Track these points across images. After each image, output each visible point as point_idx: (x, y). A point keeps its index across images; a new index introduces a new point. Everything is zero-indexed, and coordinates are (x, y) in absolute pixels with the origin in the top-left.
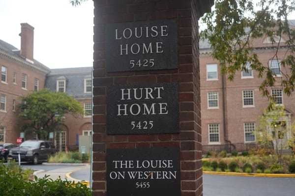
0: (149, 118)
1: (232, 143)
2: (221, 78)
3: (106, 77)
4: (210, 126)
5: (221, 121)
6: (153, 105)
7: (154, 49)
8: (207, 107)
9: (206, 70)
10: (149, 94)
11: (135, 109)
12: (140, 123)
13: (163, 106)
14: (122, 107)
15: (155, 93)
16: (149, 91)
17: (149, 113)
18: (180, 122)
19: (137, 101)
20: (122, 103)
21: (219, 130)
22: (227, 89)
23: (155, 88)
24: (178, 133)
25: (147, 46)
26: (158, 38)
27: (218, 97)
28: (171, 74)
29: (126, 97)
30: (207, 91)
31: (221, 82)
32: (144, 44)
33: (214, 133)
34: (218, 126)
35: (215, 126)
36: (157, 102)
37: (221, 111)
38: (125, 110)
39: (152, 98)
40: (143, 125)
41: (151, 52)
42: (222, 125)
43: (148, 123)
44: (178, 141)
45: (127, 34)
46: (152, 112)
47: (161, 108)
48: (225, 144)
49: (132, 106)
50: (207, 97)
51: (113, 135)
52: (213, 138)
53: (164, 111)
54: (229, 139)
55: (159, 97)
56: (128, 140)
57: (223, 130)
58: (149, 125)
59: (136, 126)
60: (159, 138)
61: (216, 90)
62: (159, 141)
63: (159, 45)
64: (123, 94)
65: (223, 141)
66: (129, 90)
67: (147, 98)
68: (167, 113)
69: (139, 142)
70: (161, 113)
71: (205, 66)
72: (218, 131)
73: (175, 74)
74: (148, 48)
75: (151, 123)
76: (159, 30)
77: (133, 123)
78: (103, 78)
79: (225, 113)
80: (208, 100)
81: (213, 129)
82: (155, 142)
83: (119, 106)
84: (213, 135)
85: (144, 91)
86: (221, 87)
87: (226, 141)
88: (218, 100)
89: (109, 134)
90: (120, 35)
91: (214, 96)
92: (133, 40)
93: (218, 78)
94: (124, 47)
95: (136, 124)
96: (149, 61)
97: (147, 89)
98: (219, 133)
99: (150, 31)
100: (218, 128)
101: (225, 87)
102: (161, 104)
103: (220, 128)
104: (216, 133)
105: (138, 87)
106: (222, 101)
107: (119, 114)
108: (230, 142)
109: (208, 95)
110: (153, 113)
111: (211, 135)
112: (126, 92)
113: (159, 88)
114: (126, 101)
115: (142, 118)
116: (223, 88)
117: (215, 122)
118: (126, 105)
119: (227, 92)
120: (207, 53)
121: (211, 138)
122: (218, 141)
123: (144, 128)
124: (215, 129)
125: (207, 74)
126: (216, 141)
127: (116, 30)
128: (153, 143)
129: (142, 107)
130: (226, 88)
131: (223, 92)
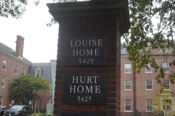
0: (88, 94)
1: (139, 111)
2: (133, 72)
3: (64, 69)
4: (126, 101)
5: (132, 98)
6: (91, 87)
7: (94, 53)
8: (124, 89)
9: (124, 67)
10: (89, 80)
11: (81, 89)
12: (83, 98)
13: (98, 88)
14: (73, 87)
15: (93, 80)
16: (90, 78)
17: (89, 92)
18: (108, 98)
19: (82, 84)
20: (73, 85)
21: (131, 103)
22: (137, 79)
23: (93, 77)
24: (106, 105)
25: (90, 51)
26: (96, 47)
27: (131, 83)
28: (103, 69)
29: (75, 81)
30: (125, 79)
31: (133, 75)
32: (88, 50)
33: (128, 105)
34: (130, 101)
35: (129, 101)
36: (94, 85)
37: (133, 92)
38: (75, 89)
39: (91, 82)
40: (85, 99)
41: (92, 55)
42: (133, 101)
43: (88, 98)
44: (106, 110)
45: (78, 43)
46: (90, 91)
47: (96, 89)
48: (134, 112)
49: (79, 87)
50: (124, 83)
51: (66, 104)
52: (127, 108)
53: (98, 91)
54: (137, 109)
55: (95, 82)
56: (75, 108)
57: (133, 103)
58: (88, 99)
59: (80, 99)
60: (94, 108)
61: (130, 79)
62: (94, 109)
63: (97, 51)
64: (74, 80)
65: (133, 110)
66: (77, 77)
67: (88, 82)
68: (100, 92)
69: (82, 109)
70: (96, 92)
71: (124, 65)
72: (130, 104)
73: (105, 69)
74: (90, 53)
75: (90, 98)
76: (97, 42)
77: (79, 98)
79: (135, 93)
80: (125, 85)
81: (127, 102)
82: (91, 110)
83: (71, 86)
84: (127, 106)
85: (87, 78)
86: (133, 78)
87: (135, 110)
88: (131, 85)
89: (63, 104)
90: (74, 44)
91: (129, 83)
92: (81, 47)
93: (132, 72)
94: (76, 51)
95: (81, 98)
96: (90, 60)
97: (88, 77)
98: (131, 105)
99: (92, 42)
100: (130, 102)
102: (96, 87)
103: (132, 102)
104: (130, 105)
105: (83, 76)
106: (133, 86)
107: (71, 92)
108: (137, 111)
109: (125, 82)
110: (92, 92)
111: (126, 106)
112: (75, 78)
113: (95, 77)
115: (84, 94)
116: (134, 78)
117: (129, 98)
118: (75, 86)
119: (137, 81)
120: (125, 57)
121: (126, 108)
122: (130, 110)
123: (85, 101)
124: (129, 102)
125: (125, 69)
126: (129, 110)
127: (72, 41)
129: (85, 88)
130: (136, 78)
131: (134, 80)
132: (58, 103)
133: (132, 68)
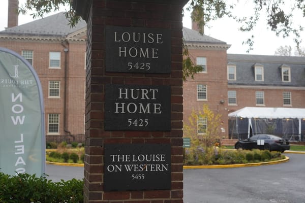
0: (144, 116)
1: (72, 133)
2: (64, 66)
3: (104, 76)
4: (50, 116)
5: (61, 111)
6: (148, 105)
7: (150, 54)
8: (47, 96)
9: (48, 57)
10: (144, 95)
11: (132, 108)
12: (136, 121)
13: (157, 106)
14: (120, 105)
15: (150, 95)
16: (145, 92)
17: (145, 112)
18: (172, 121)
19: (133, 101)
20: (120, 101)
21: (59, 120)
22: (70, 78)
23: (151, 90)
24: (170, 131)
25: (144, 51)
26: (154, 45)
27: (60, 86)
28: (164, 78)
29: (123, 96)
30: (49, 79)
31: (63, 71)
32: (141, 49)
33: (54, 123)
34: (58, 116)
35: (55, 116)
36: (152, 102)
37: (63, 101)
38: (123, 108)
39: (148, 98)
40: (139, 122)
41: (148, 57)
42: (63, 115)
43: (144, 121)
44: (169, 138)
45: (126, 37)
46: (147, 111)
47: (155, 108)
48: (64, 134)
49: (129, 105)
50: (48, 86)
51: (109, 130)
52: (52, 128)
53: (158, 111)
54: (69, 130)
55: (154, 98)
56: (124, 136)
57: (62, 119)
58: (144, 123)
59: (132, 123)
60: (153, 135)
61: (58, 79)
62: (152, 137)
63: (155, 51)
64: (121, 93)
65: (63, 132)
66: (127, 90)
67: (143, 98)
68: (160, 113)
69: (135, 138)
70: (155, 112)
71: (48, 53)
72: (57, 122)
73: (168, 78)
74: (145, 53)
75: (146, 121)
76: (155, 37)
77: (130, 120)
78: (101, 76)
79: (67, 103)
80: (49, 89)
81: (52, 119)
82: (148, 138)
83: (117, 104)
84: (52, 125)
85: (141, 92)
86: (64, 77)
87: (66, 132)
88: (59, 89)
89: (106, 130)
90: (119, 37)
91: (56, 85)
92: (131, 44)
93: (61, 67)
94: (122, 49)
95: (133, 121)
96: (145, 65)
97: (143, 90)
98: (59, 123)
99: (147, 38)
100: (58, 119)
101: (67, 76)
102: (155, 104)
103: (60, 118)
104: (56, 123)
106: (63, 91)
107: (117, 112)
108: (69, 133)
109: (49, 84)
110: (149, 112)
111: (50, 125)
112: (123, 91)
113: (154, 90)
114: (123, 100)
115: (137, 116)
116: (66, 78)
117: (55, 112)
118: (123, 104)
119: (70, 82)
120: (50, 40)
121: (50, 128)
122: (57, 131)
123: (140, 125)
124: (55, 118)
125: (50, 61)
126: (55, 131)
127: (116, 33)
128: (147, 139)
129: (139, 107)
130: (68, 78)
131: (66, 81)
132: (97, 129)
133: (61, 59)
